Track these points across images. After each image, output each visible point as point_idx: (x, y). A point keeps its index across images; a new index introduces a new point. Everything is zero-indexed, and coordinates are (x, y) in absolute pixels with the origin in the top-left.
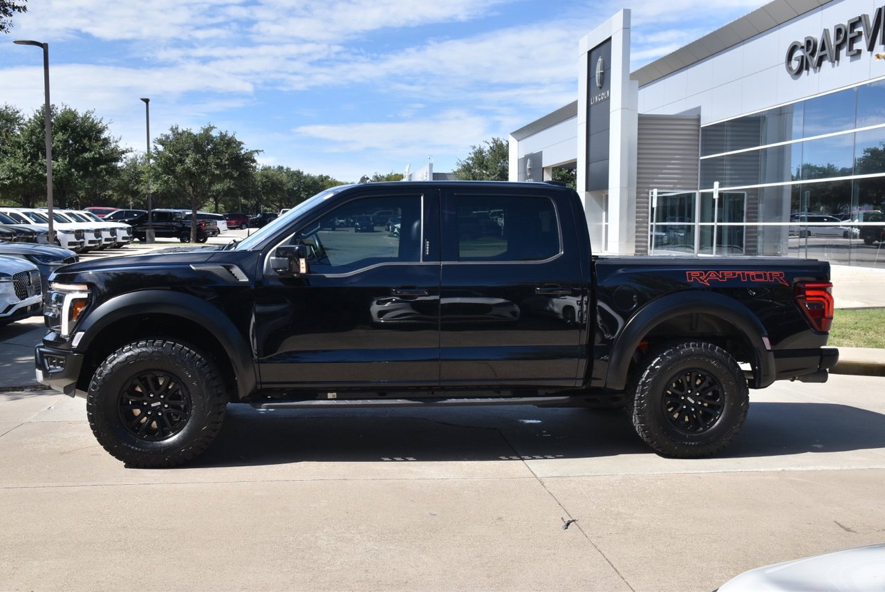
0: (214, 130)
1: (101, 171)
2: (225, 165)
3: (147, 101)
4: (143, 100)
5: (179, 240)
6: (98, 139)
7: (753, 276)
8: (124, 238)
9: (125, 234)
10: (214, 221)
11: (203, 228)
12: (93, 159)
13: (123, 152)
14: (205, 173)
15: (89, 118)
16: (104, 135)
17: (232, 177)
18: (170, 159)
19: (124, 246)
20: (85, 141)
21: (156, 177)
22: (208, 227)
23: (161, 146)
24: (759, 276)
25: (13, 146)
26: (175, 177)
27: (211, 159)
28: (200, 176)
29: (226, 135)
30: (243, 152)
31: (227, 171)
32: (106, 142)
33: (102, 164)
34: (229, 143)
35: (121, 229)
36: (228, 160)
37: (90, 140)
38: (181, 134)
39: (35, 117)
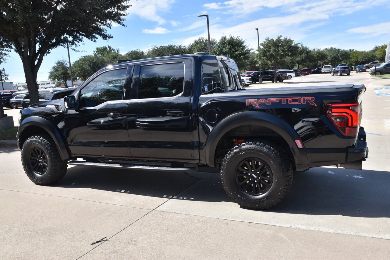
0: (282, 37)
1: (242, 58)
2: (286, 51)
3: (257, 29)
4: (256, 29)
5: (272, 82)
6: (241, 46)
7: (290, 101)
8: (248, 83)
9: (248, 81)
10: (285, 73)
11: (281, 76)
12: (239, 54)
13: (250, 50)
14: (277, 55)
15: (238, 39)
16: (244, 45)
17: (288, 55)
18: (265, 51)
19: (249, 85)
20: (236, 48)
21: (260, 58)
22: (283, 76)
23: (262, 46)
24: (294, 101)
25: (213, 52)
26: (267, 57)
27: (279, 48)
28: (276, 56)
29: (286, 39)
30: (293, 45)
31: (286, 53)
32: (244, 47)
33: (242, 56)
34: (288, 42)
35: (247, 79)
36: (287, 48)
37: (238, 47)
38: (270, 41)
39: (220, 41)
